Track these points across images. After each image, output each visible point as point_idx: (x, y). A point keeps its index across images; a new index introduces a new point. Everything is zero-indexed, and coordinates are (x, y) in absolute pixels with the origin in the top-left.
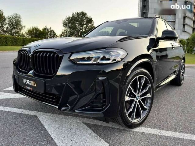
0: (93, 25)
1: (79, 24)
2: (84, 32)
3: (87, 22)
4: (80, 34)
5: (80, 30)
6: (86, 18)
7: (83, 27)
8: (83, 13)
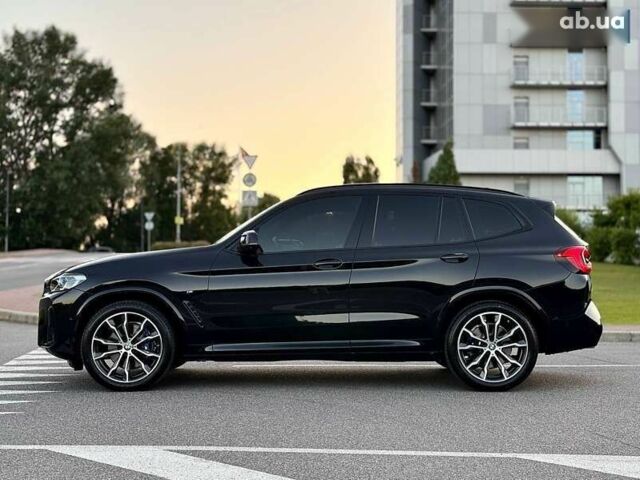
0: (121, 106)
1: (29, 105)
2: (62, 150)
3: (79, 90)
4: (32, 165)
5: (37, 138)
6: (75, 64)
7: (52, 121)
8: (52, 35)
